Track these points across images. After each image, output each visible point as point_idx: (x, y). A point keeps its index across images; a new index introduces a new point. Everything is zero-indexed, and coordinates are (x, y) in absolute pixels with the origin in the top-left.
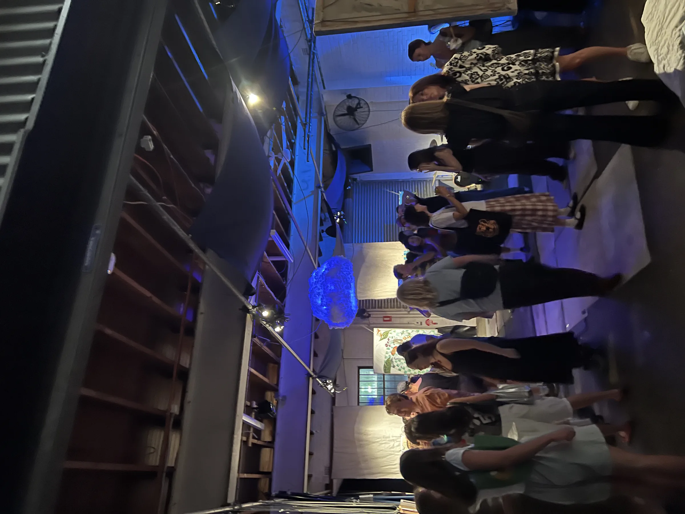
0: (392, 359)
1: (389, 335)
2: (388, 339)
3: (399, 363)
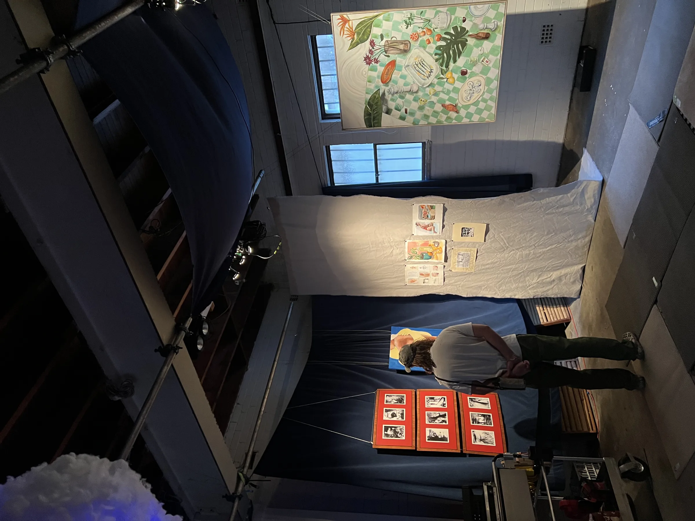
0: (384, 94)
2: (372, 44)
3: (400, 101)
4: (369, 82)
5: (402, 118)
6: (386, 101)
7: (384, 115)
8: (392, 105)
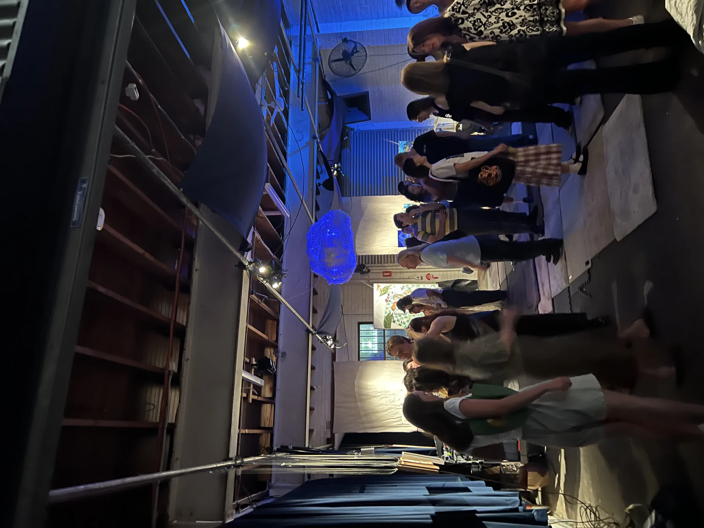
0: (392, 314)
1: (390, 291)
2: (389, 295)
3: (399, 318)
4: (387, 309)
5: (400, 325)
6: (393, 317)
7: (392, 323)
8: (395, 319)
